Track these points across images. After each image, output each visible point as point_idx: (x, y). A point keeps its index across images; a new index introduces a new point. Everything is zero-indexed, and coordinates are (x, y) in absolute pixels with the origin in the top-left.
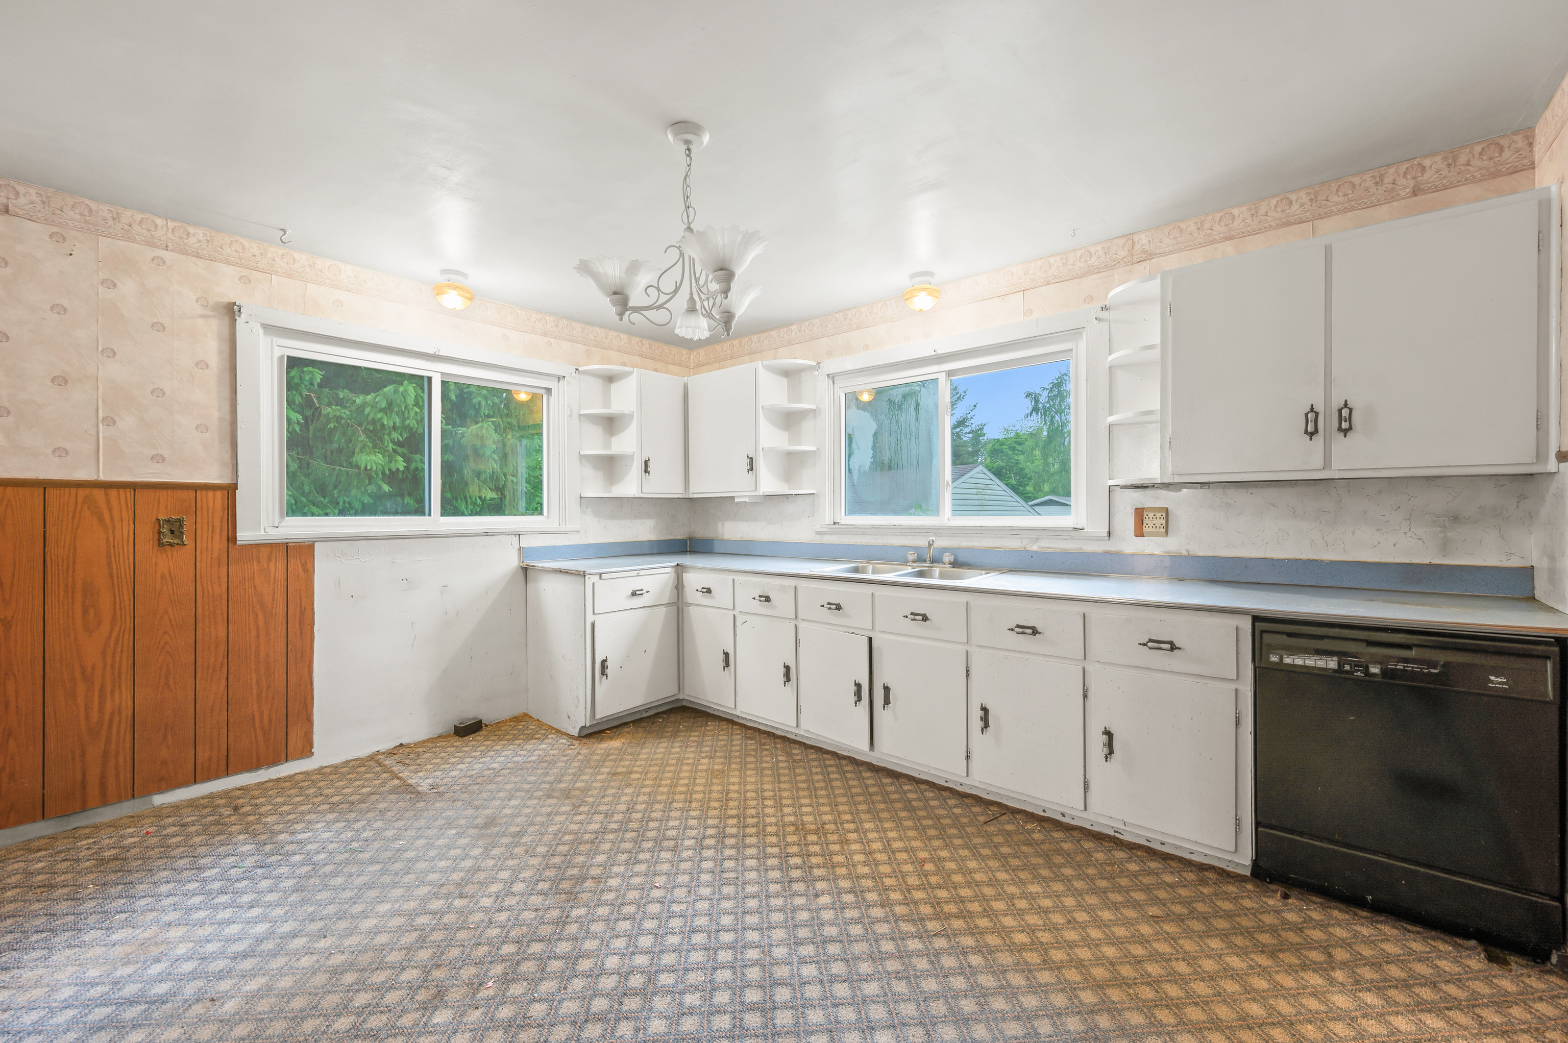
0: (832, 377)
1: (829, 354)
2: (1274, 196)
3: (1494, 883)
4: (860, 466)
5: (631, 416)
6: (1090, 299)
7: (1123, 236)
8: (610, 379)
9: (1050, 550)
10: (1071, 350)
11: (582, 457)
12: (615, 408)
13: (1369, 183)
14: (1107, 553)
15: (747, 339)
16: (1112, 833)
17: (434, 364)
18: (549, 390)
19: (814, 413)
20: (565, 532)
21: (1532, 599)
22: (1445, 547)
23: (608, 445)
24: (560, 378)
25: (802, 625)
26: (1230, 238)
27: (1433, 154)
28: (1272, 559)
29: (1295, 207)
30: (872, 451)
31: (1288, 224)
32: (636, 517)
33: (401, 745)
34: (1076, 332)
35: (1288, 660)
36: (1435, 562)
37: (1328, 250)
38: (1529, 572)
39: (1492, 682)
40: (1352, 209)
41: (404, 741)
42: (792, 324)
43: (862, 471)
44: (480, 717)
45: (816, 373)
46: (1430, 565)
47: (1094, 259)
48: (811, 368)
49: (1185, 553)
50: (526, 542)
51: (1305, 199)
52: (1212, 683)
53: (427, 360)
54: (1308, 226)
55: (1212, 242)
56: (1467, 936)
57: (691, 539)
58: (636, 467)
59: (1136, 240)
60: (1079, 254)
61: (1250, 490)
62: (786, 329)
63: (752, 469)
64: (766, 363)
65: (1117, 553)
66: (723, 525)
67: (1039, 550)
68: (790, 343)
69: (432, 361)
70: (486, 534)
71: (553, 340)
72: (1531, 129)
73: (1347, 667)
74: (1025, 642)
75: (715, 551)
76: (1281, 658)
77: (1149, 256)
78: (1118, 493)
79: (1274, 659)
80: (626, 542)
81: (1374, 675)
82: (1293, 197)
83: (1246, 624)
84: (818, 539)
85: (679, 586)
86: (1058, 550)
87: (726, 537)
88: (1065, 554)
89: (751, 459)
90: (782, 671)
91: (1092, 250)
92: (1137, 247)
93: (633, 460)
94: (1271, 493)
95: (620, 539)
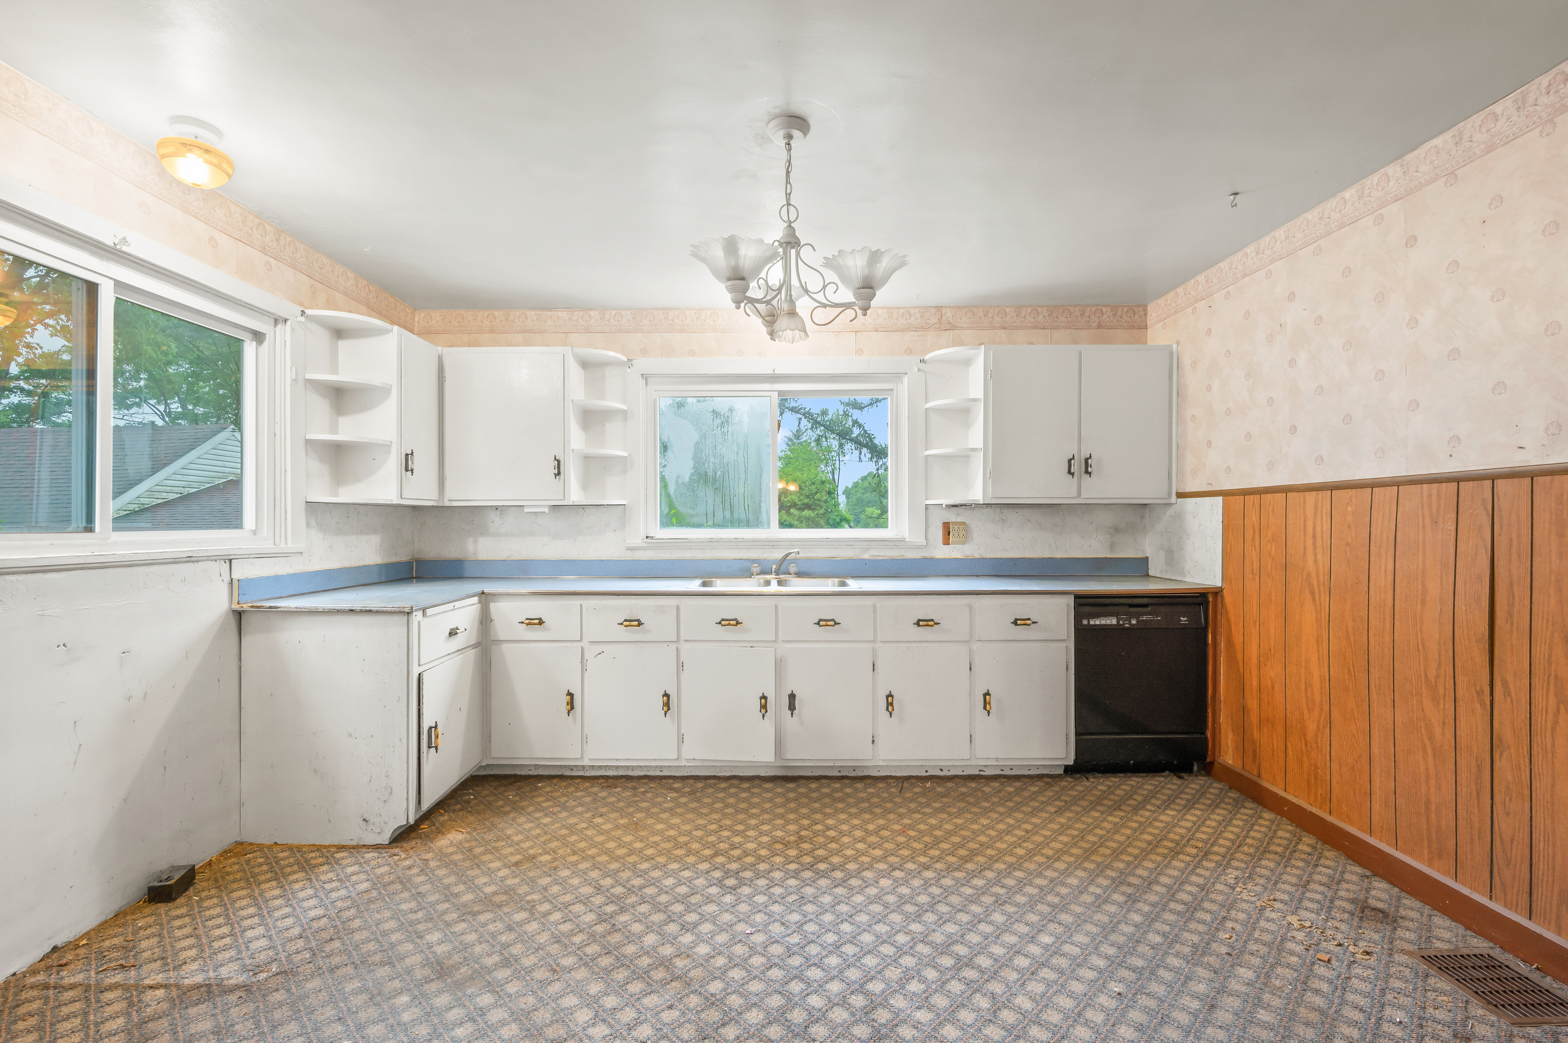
0: (645, 377)
1: (644, 352)
2: (1030, 306)
3: (1181, 733)
4: (678, 477)
5: (385, 391)
6: (909, 351)
7: (935, 307)
8: (339, 333)
9: (881, 558)
10: (892, 390)
11: (308, 442)
12: (343, 377)
13: (1078, 313)
14: (924, 559)
15: (518, 314)
16: (977, 773)
17: (105, 263)
18: (258, 337)
19: (624, 415)
20: (286, 555)
21: (1148, 575)
22: (1112, 547)
23: (334, 429)
24: (278, 321)
25: (685, 647)
26: (1004, 328)
27: (1107, 306)
28: (1030, 559)
29: (1040, 317)
30: (692, 462)
31: (1036, 327)
32: (362, 532)
33: (55, 949)
34: (897, 376)
35: (1092, 622)
36: (1109, 556)
37: (1080, 353)
38: (1146, 560)
39: (1182, 621)
40: (1069, 328)
41: (59, 941)
42: (591, 309)
43: (680, 482)
44: (191, 862)
45: (629, 370)
46: (1106, 558)
47: (913, 319)
48: (617, 363)
49: (978, 556)
50: (242, 571)
51: (1046, 314)
52: (1053, 645)
53: (94, 254)
54: (1048, 332)
55: (994, 328)
56: (1163, 771)
57: (419, 562)
58: (393, 462)
59: (943, 312)
60: (901, 311)
61: (1016, 510)
62: (581, 313)
63: (559, 473)
64: (576, 350)
65: (932, 559)
66: (475, 542)
67: (871, 558)
68: (588, 330)
69: (102, 257)
70: (190, 559)
71: (273, 261)
72: (1146, 306)
73: (1121, 622)
74: (924, 633)
75: (466, 575)
76: (1089, 622)
77: (953, 327)
78: (931, 508)
79: (1085, 622)
80: (350, 568)
81: (1134, 625)
82: (1040, 310)
83: (1071, 600)
84: (629, 556)
85: (485, 620)
86: (886, 558)
87: (482, 556)
88: (893, 561)
89: (559, 462)
90: (660, 701)
91: (912, 311)
92: (944, 318)
93: (388, 452)
94: (1027, 512)
95: (346, 564)
